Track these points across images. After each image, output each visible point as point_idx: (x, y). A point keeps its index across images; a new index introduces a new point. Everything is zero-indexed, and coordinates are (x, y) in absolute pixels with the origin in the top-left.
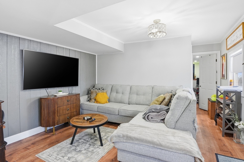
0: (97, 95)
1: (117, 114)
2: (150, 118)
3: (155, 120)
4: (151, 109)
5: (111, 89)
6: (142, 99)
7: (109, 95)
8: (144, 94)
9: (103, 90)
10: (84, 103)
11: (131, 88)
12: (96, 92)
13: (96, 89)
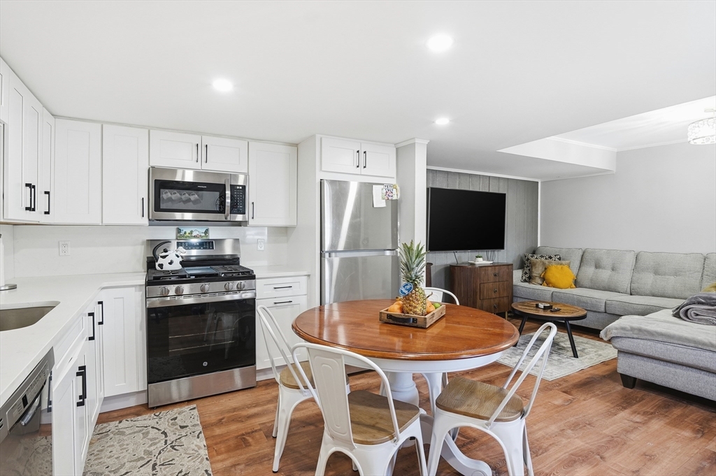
0: (546, 269)
1: (603, 310)
2: (693, 315)
3: (707, 320)
4: (696, 298)
5: (580, 259)
6: (670, 283)
7: (575, 271)
8: (676, 273)
9: (560, 259)
10: (518, 284)
11: (639, 258)
12: (544, 264)
13: (542, 256)
